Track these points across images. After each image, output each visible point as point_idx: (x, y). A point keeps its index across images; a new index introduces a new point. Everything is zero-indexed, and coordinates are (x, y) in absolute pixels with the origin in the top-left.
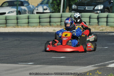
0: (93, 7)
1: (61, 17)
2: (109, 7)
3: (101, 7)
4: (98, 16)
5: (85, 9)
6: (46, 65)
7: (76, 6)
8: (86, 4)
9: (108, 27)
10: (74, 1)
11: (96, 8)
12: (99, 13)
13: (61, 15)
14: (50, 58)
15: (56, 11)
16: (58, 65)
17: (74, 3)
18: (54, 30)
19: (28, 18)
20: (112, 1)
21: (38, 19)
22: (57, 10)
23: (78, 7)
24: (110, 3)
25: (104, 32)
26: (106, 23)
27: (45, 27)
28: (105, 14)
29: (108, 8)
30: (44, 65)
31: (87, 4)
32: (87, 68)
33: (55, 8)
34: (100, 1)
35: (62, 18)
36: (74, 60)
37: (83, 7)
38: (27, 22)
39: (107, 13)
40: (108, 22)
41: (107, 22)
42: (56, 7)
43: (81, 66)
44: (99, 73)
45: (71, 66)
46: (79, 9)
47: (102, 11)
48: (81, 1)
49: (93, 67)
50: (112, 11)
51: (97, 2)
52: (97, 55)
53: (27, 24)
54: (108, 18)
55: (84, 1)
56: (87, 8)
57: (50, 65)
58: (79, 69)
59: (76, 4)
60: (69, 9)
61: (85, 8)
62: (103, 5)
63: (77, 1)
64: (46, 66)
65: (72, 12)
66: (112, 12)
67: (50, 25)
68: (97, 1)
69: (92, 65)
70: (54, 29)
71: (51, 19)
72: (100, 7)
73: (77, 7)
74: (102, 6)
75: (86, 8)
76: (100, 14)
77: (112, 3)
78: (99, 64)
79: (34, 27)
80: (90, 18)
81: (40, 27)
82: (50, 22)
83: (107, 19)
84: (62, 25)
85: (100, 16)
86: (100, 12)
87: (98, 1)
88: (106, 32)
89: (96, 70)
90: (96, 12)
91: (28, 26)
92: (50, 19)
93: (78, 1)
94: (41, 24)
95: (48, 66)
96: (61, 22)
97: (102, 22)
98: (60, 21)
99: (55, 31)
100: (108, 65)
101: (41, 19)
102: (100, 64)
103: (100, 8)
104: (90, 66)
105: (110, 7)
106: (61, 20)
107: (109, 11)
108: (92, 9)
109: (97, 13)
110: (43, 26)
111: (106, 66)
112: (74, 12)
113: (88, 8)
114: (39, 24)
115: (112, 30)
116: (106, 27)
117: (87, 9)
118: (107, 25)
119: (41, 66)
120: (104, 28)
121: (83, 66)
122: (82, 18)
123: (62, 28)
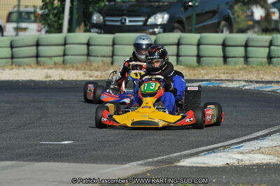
0: (143, 19)
1: (65, 44)
2: (184, 19)
3: (163, 18)
4: (155, 41)
5: (123, 23)
6: (27, 161)
7: (101, 18)
8: (125, 12)
9: (181, 67)
10: (97, 5)
11: (151, 21)
12: (160, 33)
13: (65, 39)
14: (36, 145)
15: (52, 29)
16: (54, 161)
17: (97, 9)
18: (47, 77)
20: (190, 4)
21: (9, 49)
22: (54, 25)
23: (107, 18)
24: (186, 8)
26: (175, 58)
27: (24, 69)
28: (173, 37)
29: (180, 22)
30: (21, 161)
31: (128, 11)
32: (127, 169)
33: (49, 21)
34: (161, 4)
35: (67, 46)
36: (94, 150)
37: (119, 19)
39: (177, 32)
40: (181, 56)
41: (178, 55)
42: (53, 19)
43: (111, 164)
45: (87, 163)
46: (108, 23)
47: (167, 28)
48: (114, 5)
49: (142, 165)
50: (190, 28)
51: (152, 6)
52: (151, 137)
54: (181, 47)
55: (122, 4)
56: (127, 21)
57: (36, 160)
58: (108, 170)
59: (100, 12)
60: (86, 25)
61: (123, 21)
62: (168, 13)
63: (105, 5)
64: (25, 163)
65: (92, 30)
66: (190, 31)
67: (38, 63)
68: (153, 4)
69: (138, 160)
70: (47, 74)
71: (40, 48)
72: (161, 18)
73: (104, 18)
74: (166, 16)
75: (125, 20)
76: (159, 35)
77: (190, 9)
78: (156, 159)
81: (12, 69)
82: (37, 56)
83: (178, 49)
84: (66, 64)
85: (160, 42)
86: (161, 30)
87: (157, 4)
89: (149, 171)
90: (151, 30)
92: (37, 49)
93: (107, 3)
94: (14, 60)
95: (32, 163)
96: (64, 55)
98: (62, 53)
99: (50, 77)
100: (179, 161)
101: (14, 50)
102: (159, 158)
103: (159, 21)
104: (134, 163)
105: (187, 19)
106: (64, 51)
107: (184, 27)
108: (141, 23)
109: (154, 33)
110: (20, 66)
111: (172, 163)
112: (96, 30)
113: (130, 21)
114: (10, 60)
115: (190, 75)
117: (128, 23)
118: (178, 62)
119: (14, 162)
121: (116, 164)
122: (115, 46)
123: (67, 71)
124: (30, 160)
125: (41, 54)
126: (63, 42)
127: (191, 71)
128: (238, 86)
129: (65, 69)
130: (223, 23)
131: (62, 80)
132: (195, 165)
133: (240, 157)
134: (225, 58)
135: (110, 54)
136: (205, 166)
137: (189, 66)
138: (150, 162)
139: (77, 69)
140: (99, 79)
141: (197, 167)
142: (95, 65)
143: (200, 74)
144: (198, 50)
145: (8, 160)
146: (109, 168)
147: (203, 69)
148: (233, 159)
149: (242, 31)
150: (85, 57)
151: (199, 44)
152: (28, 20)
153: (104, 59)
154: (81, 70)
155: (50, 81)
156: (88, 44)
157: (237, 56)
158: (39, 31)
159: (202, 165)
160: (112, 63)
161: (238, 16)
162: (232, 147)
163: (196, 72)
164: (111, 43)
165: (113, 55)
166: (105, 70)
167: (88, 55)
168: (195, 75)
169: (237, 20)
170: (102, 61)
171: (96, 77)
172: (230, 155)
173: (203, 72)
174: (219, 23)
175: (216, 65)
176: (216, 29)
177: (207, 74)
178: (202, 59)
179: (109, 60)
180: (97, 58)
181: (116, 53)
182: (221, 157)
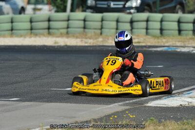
0: (123, 3)
1: (68, 20)
2: (151, 3)
3: (137, 2)
4: (131, 19)
6: (41, 102)
9: (149, 37)
11: (128, 4)
12: (134, 13)
13: (69, 17)
14: (48, 91)
16: (61, 102)
18: (56, 43)
19: (12, 22)
21: (29, 24)
22: (60, 8)
23: (98, 2)
25: (142, 47)
26: (145, 30)
27: (40, 37)
28: (144, 16)
29: (149, 5)
30: (37, 102)
32: (111, 108)
33: (57, 4)
35: (70, 22)
37: (106, 3)
38: (10, 28)
39: (146, 12)
40: (149, 29)
41: (147, 29)
42: (60, 3)
43: (100, 104)
44: (131, 116)
45: (83, 103)
46: (98, 6)
47: (139, 9)
49: (122, 105)
50: (155, 10)
53: (10, 32)
54: (149, 23)
57: (48, 102)
58: (98, 109)
60: (83, 7)
61: (109, 4)
65: (87, 10)
66: (155, 12)
67: (49, 33)
69: (119, 102)
70: (55, 41)
71: (51, 23)
73: (95, 2)
74: (139, 2)
76: (134, 15)
78: (131, 101)
79: (21, 36)
80: (118, 21)
81: (31, 37)
82: (49, 28)
83: (147, 24)
84: (69, 34)
85: (135, 19)
86: (136, 11)
88: (145, 47)
89: (126, 110)
90: (128, 11)
91: (12, 35)
92: (49, 23)
94: (33, 31)
95: (45, 103)
96: (68, 27)
97: (138, 29)
98: (66, 26)
100: (147, 103)
101: (33, 24)
102: (134, 101)
103: (134, 5)
104: (116, 104)
105: (153, 3)
106: (68, 25)
108: (121, 6)
109: (130, 13)
110: (36, 35)
111: (143, 104)
112: (90, 10)
113: (114, 5)
114: (30, 31)
115: (155, 43)
116: (145, 37)
118: (147, 33)
119: (32, 103)
120: (141, 40)
121: (104, 104)
122: (104, 22)
123: (70, 39)
124: (44, 102)
125: (51, 27)
126: (66, 18)
127: (156, 40)
128: (188, 50)
129: (68, 37)
130: (178, 6)
131: (66, 46)
132: (158, 106)
133: (190, 100)
134: (180, 31)
135: (100, 27)
136: (166, 106)
137: (154, 36)
138: (127, 103)
139: (77, 37)
140: (91, 45)
141: (160, 107)
142: (89, 35)
143: (162, 42)
144: (161, 25)
145: (28, 101)
146: (99, 107)
147: (164, 39)
148: (185, 101)
149: (191, 12)
150: (82, 30)
151: (162, 21)
152: (42, 3)
153: (96, 31)
154: (79, 38)
155: (58, 46)
156: (85, 20)
157: (188, 29)
158: (50, 10)
159: (164, 106)
160: (101, 34)
161: (189, 2)
162: (184, 93)
163: (159, 40)
164: (100, 20)
165: (102, 28)
166: (96, 39)
167: (85, 28)
168: (158, 42)
169: (188, 4)
170: (94, 32)
171: (90, 43)
172: (183, 99)
173: (164, 40)
174: (175, 7)
175: (173, 36)
176: (173, 10)
177: (167, 42)
178: (164, 31)
179: (99, 31)
180: (90, 30)
181: (104, 26)
182: (177, 100)
